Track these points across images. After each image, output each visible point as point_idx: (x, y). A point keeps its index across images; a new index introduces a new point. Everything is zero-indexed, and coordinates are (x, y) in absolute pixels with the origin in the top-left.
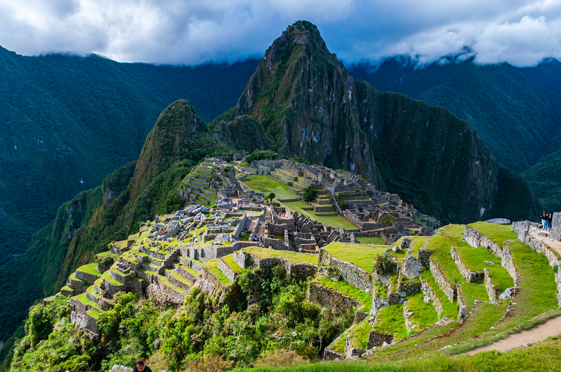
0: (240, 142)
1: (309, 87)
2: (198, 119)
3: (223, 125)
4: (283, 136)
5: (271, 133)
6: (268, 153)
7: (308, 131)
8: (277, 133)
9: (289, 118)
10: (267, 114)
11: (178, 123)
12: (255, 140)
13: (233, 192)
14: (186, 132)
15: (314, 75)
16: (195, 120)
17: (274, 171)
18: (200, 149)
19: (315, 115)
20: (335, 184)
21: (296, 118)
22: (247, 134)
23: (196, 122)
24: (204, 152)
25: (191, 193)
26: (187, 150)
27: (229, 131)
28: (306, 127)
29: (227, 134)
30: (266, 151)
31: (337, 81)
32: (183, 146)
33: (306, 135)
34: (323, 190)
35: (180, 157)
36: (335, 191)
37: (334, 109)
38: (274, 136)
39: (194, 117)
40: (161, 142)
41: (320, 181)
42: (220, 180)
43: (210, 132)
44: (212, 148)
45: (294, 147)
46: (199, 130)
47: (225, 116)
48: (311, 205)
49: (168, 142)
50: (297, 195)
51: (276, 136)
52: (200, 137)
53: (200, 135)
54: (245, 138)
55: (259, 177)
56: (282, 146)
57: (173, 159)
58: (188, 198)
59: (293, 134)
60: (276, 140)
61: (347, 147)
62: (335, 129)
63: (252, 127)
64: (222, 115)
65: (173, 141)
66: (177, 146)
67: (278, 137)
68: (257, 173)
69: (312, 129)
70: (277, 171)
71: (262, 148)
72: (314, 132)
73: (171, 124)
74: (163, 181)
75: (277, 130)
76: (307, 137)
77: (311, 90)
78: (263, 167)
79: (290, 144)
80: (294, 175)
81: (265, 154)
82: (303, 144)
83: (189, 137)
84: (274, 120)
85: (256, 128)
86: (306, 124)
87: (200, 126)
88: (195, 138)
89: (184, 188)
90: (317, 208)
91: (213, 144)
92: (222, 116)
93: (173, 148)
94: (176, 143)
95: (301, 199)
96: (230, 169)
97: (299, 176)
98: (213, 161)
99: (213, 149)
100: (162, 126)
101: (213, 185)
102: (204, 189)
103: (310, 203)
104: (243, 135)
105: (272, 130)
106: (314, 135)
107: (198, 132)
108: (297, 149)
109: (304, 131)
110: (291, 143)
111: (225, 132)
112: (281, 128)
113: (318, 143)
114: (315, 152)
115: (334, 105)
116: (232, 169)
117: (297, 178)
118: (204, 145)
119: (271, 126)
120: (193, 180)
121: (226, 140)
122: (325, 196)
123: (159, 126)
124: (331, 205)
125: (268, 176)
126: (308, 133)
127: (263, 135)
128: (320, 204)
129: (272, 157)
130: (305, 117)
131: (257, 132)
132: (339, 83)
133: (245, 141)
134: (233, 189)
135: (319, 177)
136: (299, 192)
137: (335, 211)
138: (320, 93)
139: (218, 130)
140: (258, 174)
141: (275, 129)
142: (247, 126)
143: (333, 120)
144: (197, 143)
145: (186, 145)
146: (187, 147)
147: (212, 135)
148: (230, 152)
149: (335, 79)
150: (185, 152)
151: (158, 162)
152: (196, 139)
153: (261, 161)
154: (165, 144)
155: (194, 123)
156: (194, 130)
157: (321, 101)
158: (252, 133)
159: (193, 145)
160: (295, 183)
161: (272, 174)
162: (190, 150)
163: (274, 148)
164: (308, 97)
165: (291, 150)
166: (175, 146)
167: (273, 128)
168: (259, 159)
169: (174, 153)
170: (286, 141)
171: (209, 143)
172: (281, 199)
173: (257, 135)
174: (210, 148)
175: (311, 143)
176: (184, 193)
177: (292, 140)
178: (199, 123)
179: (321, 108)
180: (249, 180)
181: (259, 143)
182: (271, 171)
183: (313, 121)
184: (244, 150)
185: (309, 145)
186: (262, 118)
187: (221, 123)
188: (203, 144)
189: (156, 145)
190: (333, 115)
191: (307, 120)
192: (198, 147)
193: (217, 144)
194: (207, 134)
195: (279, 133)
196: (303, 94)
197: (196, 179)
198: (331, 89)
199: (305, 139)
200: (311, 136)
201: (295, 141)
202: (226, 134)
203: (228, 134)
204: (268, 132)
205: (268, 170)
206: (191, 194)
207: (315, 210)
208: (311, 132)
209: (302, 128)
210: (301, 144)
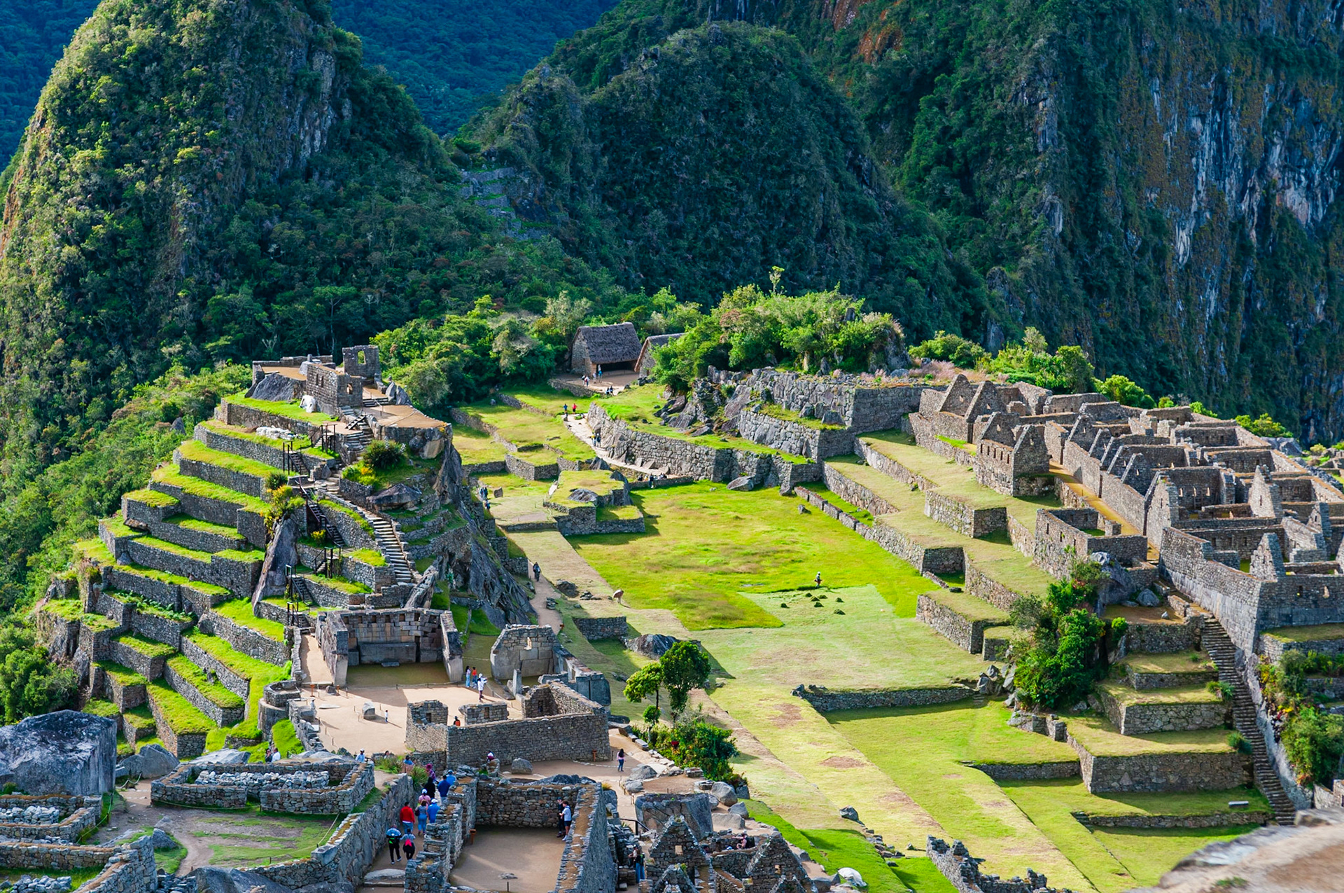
0: (675, 232)
2: (344, 63)
3: (543, 101)
4: (1030, 180)
5: (945, 158)
6: (811, 318)
7: (1236, 137)
8: (984, 153)
9: (1081, 37)
10: (922, 14)
11: (195, 91)
12: (792, 213)
13: (410, 630)
14: (247, 163)
16: (325, 69)
17: (852, 455)
18: (340, 290)
19: (1292, 16)
20: (1262, 568)
21: (1138, 40)
22: (729, 164)
23: (326, 85)
24: (370, 311)
25: (127, 631)
26: (243, 296)
27: (588, 146)
28: (1220, 104)
29: (576, 173)
30: (797, 305)
32: (217, 264)
33: (1219, 170)
34: (1180, 614)
35: (193, 350)
36: (1264, 625)
38: (964, 178)
39: (313, 46)
40: (65, 240)
41: (1155, 539)
42: (334, 538)
43: (435, 158)
44: (427, 277)
45: (1115, 264)
46: (347, 146)
47: (622, 36)
48: (1061, 736)
49: (114, 239)
50: (976, 650)
51: (982, 177)
52: (356, 195)
53: (353, 184)
54: (713, 195)
55: (728, 499)
56: (1016, 254)
57: (146, 363)
58: (102, 677)
59: (1110, 165)
60: (978, 210)
63: (774, 117)
64: (602, 27)
65: (148, 228)
66: (175, 264)
67: (991, 187)
68: (725, 469)
69: (1273, 122)
70: (871, 458)
71: (775, 278)
72: (1290, 147)
73: (143, 107)
74: (50, 527)
75: (986, 137)
76: (1231, 184)
78: (766, 423)
79: (1082, 242)
80: (985, 485)
81: (795, 324)
82: (1195, 238)
83: (267, 199)
84: (969, 59)
85: (806, 119)
86: (1221, 80)
87: (362, 111)
88: (314, 205)
89: (84, 592)
90: (1100, 761)
91: (440, 248)
92: (601, 37)
93: (146, 282)
94: (172, 243)
95: (994, 691)
96: (415, 451)
97: (1017, 495)
98: (300, 387)
99: (436, 288)
100: (81, 120)
101: (278, 577)
102: (218, 601)
103: (1052, 723)
104: (697, 173)
105: (947, 134)
106: (1289, 166)
107: (341, 160)
108: (1141, 277)
109: (1206, 142)
110: (1090, 234)
111: (558, 154)
112: (1020, 115)
113: (1321, 231)
114: (1295, 298)
116: (431, 450)
117: (1000, 514)
118: (375, 256)
119: (942, 105)
120: (146, 532)
121: (562, 215)
122: (1181, 665)
123: (62, 119)
124: (1222, 746)
125: (800, 492)
126: (1237, 149)
127: (858, 169)
128: (1133, 732)
129: (847, 349)
130: (1215, 33)
131: (814, 154)
133: (716, 217)
134: (409, 607)
135: (1155, 504)
136: (989, 634)
137: (1249, 787)
139: (506, 140)
140: (727, 480)
141: (969, 122)
142: (733, 106)
144: (321, 244)
145: (242, 258)
146: (247, 274)
147: (453, 179)
148: (550, 309)
150: (229, 314)
151: (37, 389)
152: (319, 214)
153: (755, 382)
154: (90, 256)
155: (313, 91)
156: (313, 142)
158: (769, 160)
159: (290, 255)
160: (980, 554)
161: (831, 481)
162: (266, 295)
163: (945, 271)
165: (1094, 288)
166: (161, 271)
167: (956, 118)
168: (744, 366)
169: (154, 318)
170: (1050, 218)
171: (413, 237)
172: (834, 684)
173: (812, 173)
174: (412, 276)
175: (1263, 228)
176: (75, 629)
177: (1105, 210)
178: (355, 95)
180: (645, 527)
181: (823, 236)
182: (825, 456)
183: (1273, 58)
184: (663, 296)
185: (1244, 248)
186: (890, 43)
187: (530, 84)
188: (365, 251)
189: (34, 263)
191: (1232, 51)
192: (324, 277)
193: (474, 244)
194: (409, 175)
195: (1001, 153)
197: (169, 527)
199: (1215, 201)
200: (1262, 172)
201: (1127, 216)
202: (563, 169)
203: (586, 166)
204: (924, 145)
205: (804, 450)
206: (127, 642)
207: (1087, 778)
208: (1259, 140)
209: (1184, 115)
210: (1183, 241)
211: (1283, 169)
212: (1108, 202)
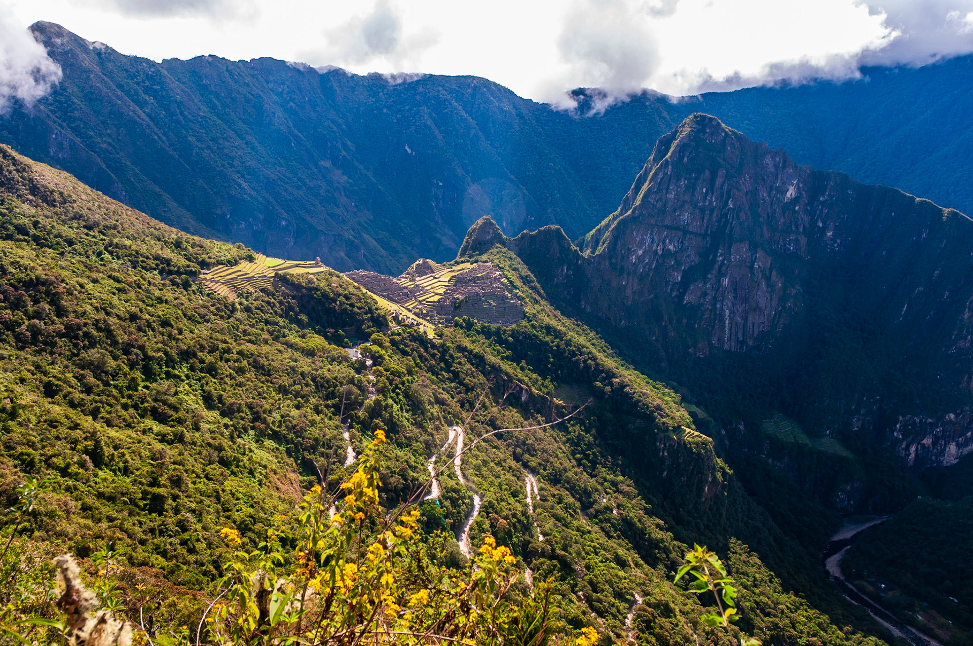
1: (667, 193)
7: (656, 239)
15: (678, 180)
19: (672, 222)
31: (724, 183)
33: (652, 243)
37: (711, 215)
61: (721, 258)
62: (708, 238)
69: (666, 237)
72: (670, 240)
76: (655, 245)
77: (671, 196)
82: (643, 252)
109: (648, 240)
113: (676, 252)
115: (712, 211)
132: (726, 184)
138: (687, 198)
143: (707, 227)
149: (719, 181)
157: (687, 206)
164: (666, 203)
175: (662, 251)
179: (686, 214)
183: (667, 227)
185: (657, 253)
190: (708, 222)
196: (657, 201)
198: (710, 193)
199: (650, 247)
200: (664, 243)
208: (662, 239)
209: (642, 236)
210: (640, 252)
211: (669, 243)
212: (619, 247)
